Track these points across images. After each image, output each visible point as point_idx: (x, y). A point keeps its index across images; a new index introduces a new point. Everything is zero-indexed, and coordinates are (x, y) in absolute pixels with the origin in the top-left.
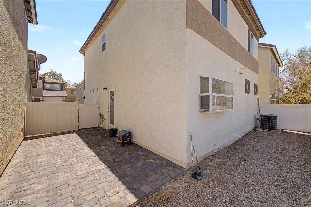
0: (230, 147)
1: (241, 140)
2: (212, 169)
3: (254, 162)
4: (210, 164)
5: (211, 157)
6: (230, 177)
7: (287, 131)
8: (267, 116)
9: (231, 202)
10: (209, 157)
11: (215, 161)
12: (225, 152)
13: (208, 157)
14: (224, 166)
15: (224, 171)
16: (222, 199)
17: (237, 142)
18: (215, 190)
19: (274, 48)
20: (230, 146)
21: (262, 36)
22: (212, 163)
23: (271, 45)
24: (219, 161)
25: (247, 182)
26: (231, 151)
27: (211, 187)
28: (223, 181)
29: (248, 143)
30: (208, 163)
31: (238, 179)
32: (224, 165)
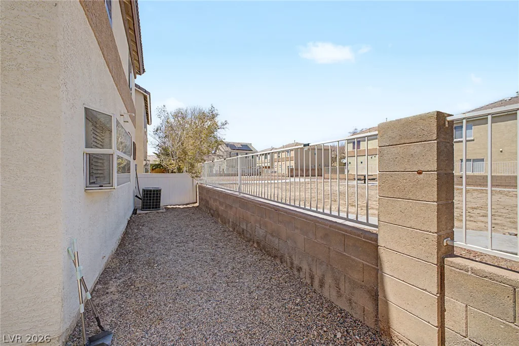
0: (118, 252)
1: (126, 233)
2: (117, 305)
3: (166, 257)
4: (106, 299)
5: (100, 286)
6: (156, 298)
7: (169, 207)
8: (151, 191)
9: (185, 329)
10: (97, 288)
11: (113, 289)
12: (118, 264)
13: (94, 290)
14: (133, 287)
15: (140, 294)
16: (173, 339)
17: (123, 239)
18: (152, 334)
19: (148, 96)
20: (117, 250)
21: (140, 72)
22: (110, 296)
23: (146, 91)
24: (119, 285)
25: (179, 288)
26: (126, 257)
27: (142, 337)
28: (151, 311)
29: (139, 236)
30: (101, 302)
31: (167, 293)
32: (132, 285)
